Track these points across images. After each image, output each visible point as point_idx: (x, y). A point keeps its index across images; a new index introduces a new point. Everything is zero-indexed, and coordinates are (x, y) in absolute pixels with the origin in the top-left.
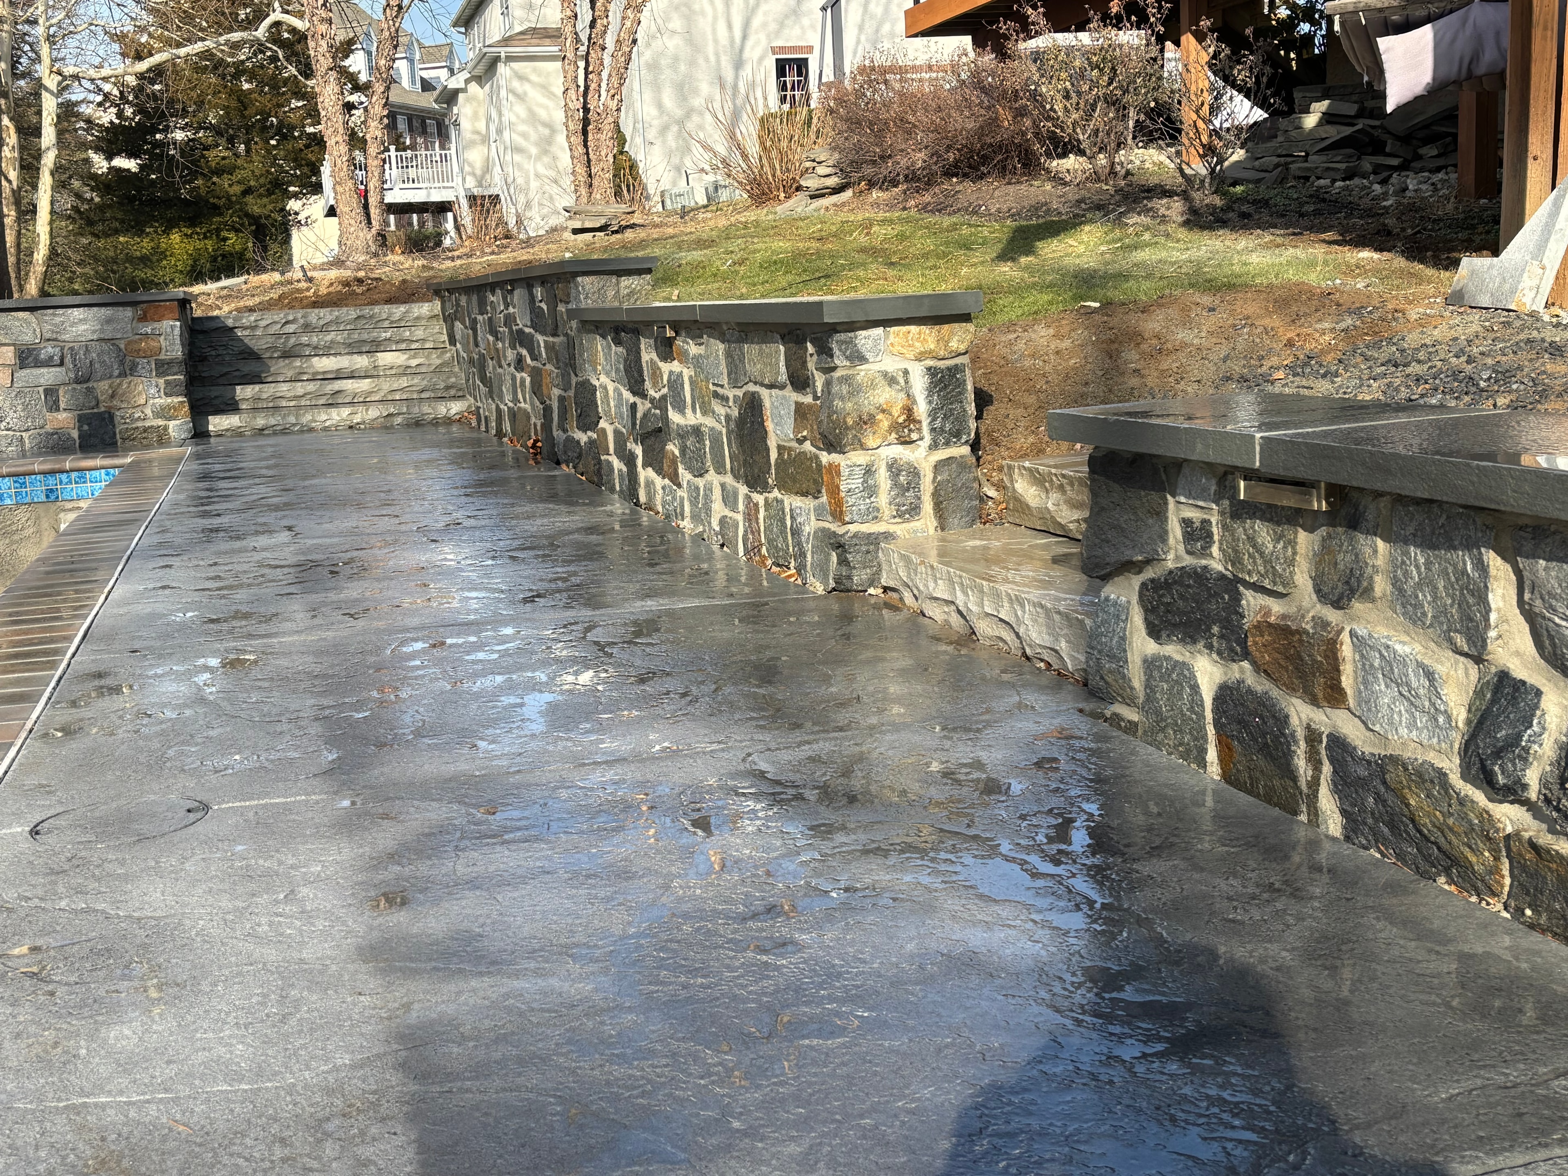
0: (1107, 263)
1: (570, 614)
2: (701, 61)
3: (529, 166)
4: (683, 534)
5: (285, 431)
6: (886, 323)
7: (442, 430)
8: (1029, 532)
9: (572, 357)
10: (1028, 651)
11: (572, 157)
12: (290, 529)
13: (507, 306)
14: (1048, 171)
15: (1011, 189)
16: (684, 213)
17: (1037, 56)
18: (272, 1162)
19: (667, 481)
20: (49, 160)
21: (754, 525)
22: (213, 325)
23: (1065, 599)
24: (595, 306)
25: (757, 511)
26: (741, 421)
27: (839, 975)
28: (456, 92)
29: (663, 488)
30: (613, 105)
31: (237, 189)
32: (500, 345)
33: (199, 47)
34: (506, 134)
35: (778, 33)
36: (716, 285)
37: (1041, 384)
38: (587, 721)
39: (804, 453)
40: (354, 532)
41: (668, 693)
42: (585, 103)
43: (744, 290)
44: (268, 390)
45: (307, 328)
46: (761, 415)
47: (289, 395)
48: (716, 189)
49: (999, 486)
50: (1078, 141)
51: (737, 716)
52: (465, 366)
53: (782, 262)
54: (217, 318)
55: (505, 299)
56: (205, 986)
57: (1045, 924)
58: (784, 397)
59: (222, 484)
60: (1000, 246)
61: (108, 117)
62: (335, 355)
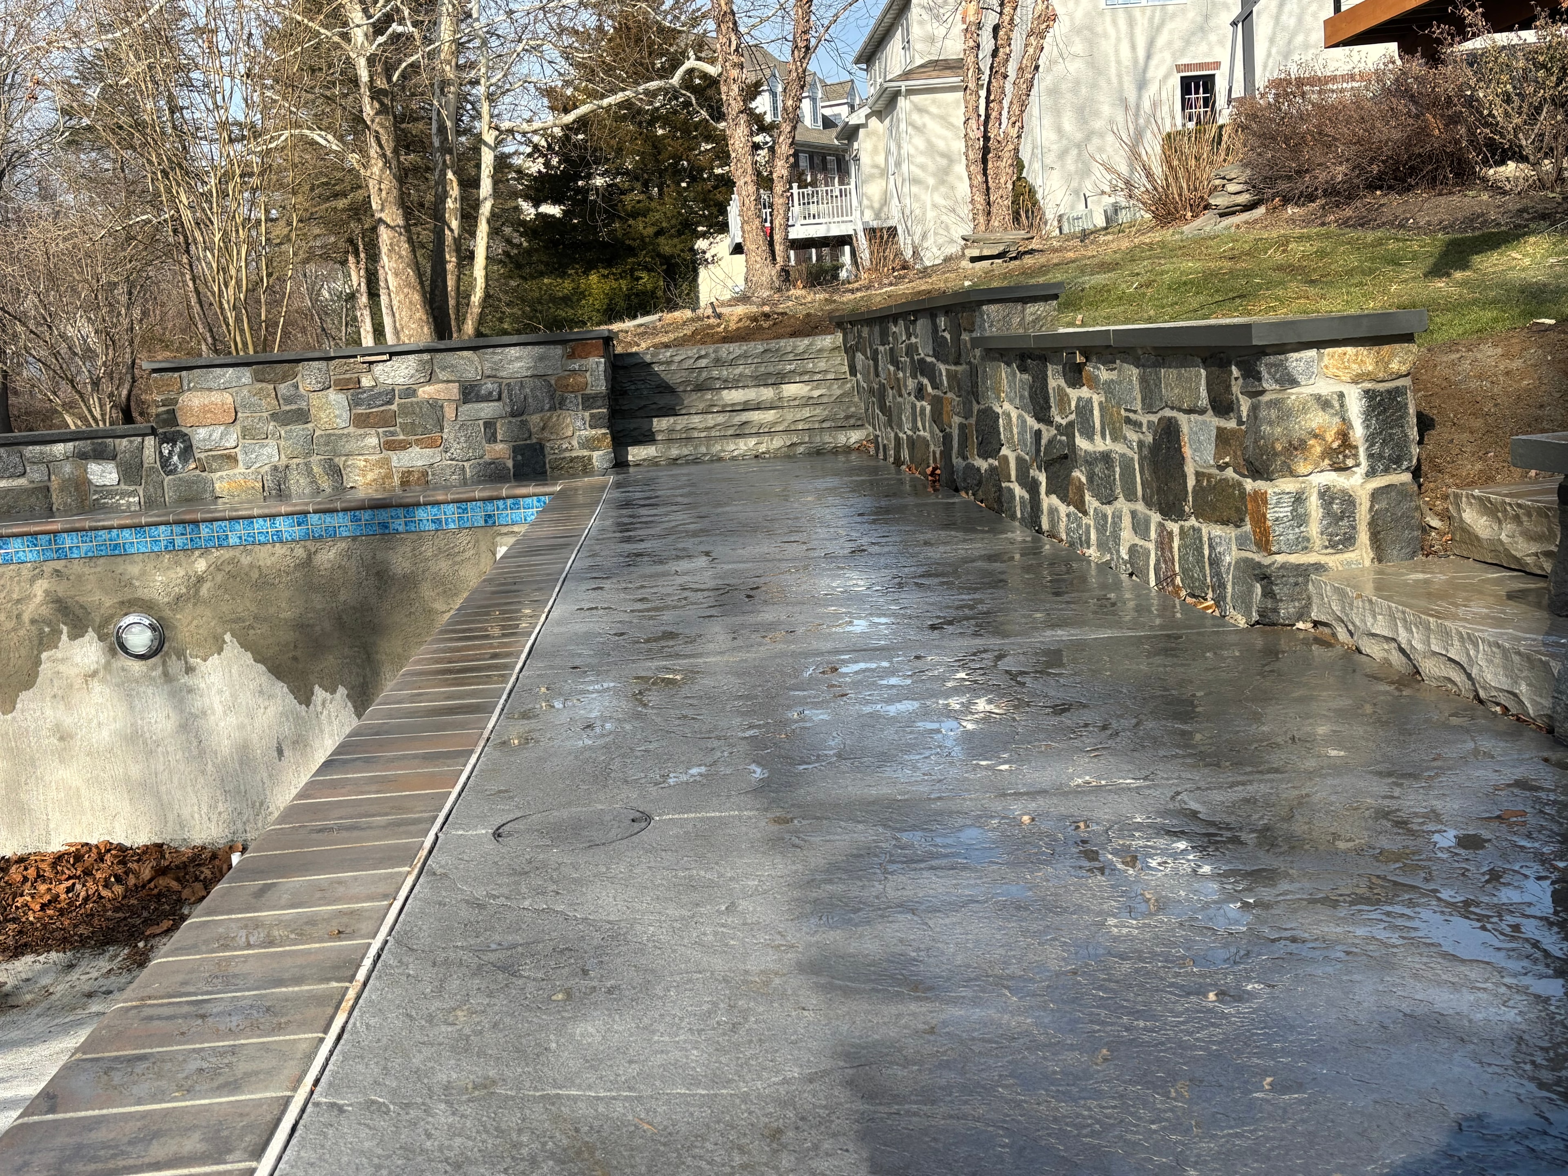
0: (1558, 277)
1: (978, 642)
2: (1103, 83)
3: (926, 197)
4: (1089, 562)
5: (696, 461)
6: (1320, 345)
7: (842, 458)
8: (1478, 565)
9: (975, 385)
10: (1482, 694)
11: (971, 186)
12: (707, 554)
13: (909, 337)
14: (1484, 180)
15: (1442, 200)
16: (1084, 235)
17: (1473, 59)
18: (733, 1167)
19: (1072, 509)
20: (486, 209)
21: (1168, 554)
22: (634, 361)
23: (1526, 639)
24: (1000, 333)
25: (1171, 540)
26: (1155, 448)
27: (1292, 1028)
28: (857, 128)
29: (1068, 515)
30: (1014, 132)
31: (650, 231)
32: (901, 375)
33: (620, 97)
34: (905, 167)
35: (1183, 52)
36: (1122, 308)
37: (1488, 407)
38: (1005, 750)
39: (1226, 480)
40: (764, 559)
41: (1086, 725)
42: (986, 131)
43: (1152, 313)
44: (681, 422)
45: (718, 362)
46: (1178, 441)
47: (701, 426)
48: (1116, 212)
49: (1445, 516)
50: (1521, 146)
51: (1162, 753)
52: (866, 395)
53: (1192, 282)
54: (636, 354)
55: (907, 329)
56: (659, 991)
57: (1523, 990)
58: (1204, 422)
59: (643, 511)
60: (1432, 260)
61: (536, 167)
62: (744, 387)
